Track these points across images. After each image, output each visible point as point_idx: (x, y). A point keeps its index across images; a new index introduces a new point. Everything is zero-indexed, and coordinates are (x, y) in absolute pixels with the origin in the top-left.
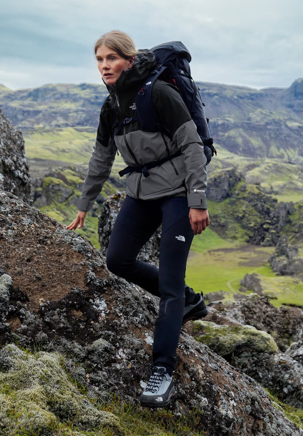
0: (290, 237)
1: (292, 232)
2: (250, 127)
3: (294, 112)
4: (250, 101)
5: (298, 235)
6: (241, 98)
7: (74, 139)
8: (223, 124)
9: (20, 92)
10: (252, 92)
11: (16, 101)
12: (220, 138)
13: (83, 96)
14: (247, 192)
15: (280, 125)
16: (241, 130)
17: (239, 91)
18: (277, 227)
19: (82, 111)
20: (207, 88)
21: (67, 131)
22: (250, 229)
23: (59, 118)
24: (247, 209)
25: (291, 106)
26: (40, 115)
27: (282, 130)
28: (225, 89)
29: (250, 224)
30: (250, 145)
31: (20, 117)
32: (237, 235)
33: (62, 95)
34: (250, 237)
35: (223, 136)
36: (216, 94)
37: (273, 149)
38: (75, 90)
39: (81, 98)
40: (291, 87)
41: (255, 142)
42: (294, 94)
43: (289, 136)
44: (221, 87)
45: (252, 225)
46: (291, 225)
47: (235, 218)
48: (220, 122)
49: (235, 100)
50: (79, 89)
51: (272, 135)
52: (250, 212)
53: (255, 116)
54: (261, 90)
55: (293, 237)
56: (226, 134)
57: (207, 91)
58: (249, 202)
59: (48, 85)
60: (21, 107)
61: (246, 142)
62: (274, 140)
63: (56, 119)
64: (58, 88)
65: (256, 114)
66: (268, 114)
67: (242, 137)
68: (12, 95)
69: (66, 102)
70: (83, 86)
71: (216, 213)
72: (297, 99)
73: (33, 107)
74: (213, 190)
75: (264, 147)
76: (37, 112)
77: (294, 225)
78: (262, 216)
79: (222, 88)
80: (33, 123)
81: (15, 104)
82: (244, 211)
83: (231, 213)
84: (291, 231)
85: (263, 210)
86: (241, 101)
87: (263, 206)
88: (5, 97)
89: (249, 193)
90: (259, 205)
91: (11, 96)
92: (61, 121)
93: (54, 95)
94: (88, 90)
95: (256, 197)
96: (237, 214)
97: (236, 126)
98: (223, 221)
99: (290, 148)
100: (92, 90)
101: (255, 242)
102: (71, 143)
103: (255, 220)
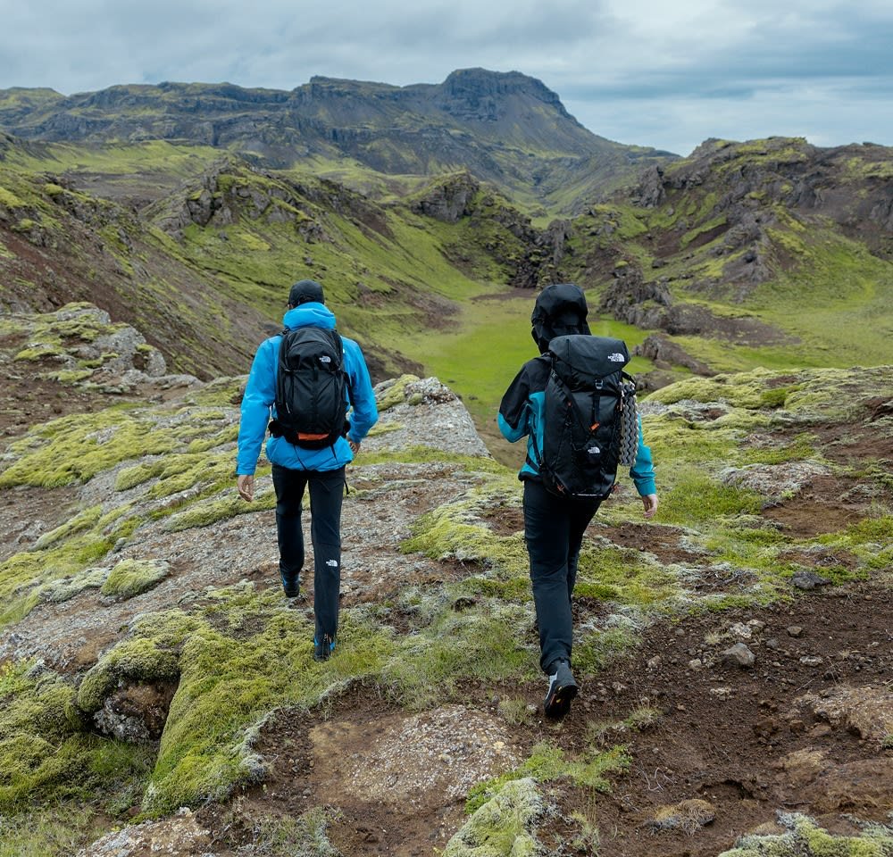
0: (576, 274)
1: (577, 266)
2: (399, 137)
3: (452, 116)
4: (394, 102)
5: (590, 270)
6: (381, 98)
7: (168, 155)
8: (363, 134)
9: (78, 96)
10: (394, 90)
11: (75, 109)
12: (359, 152)
13: (166, 100)
14: (497, 207)
15: (440, 132)
16: (387, 140)
17: (378, 89)
18: (552, 259)
19: (170, 118)
20: (334, 85)
21: (156, 145)
22: (509, 263)
23: (139, 129)
24: (501, 233)
25: (447, 108)
26: (112, 126)
27: (442, 138)
28: (359, 87)
29: (509, 255)
30: (401, 160)
31: (83, 130)
32: (490, 274)
33: (138, 100)
34: (511, 276)
35: (365, 149)
36: (349, 94)
37: (432, 164)
38: (154, 92)
39: (164, 102)
40: (447, 80)
41: (408, 156)
42: (450, 92)
43: (451, 147)
44: (353, 85)
45: (512, 257)
46: (572, 255)
47: (483, 248)
48: (359, 131)
49: (375, 100)
50: (160, 90)
51: (430, 147)
52: (506, 237)
53: (401, 122)
54: (405, 87)
55: (580, 275)
56: (368, 147)
57: (336, 89)
58: (501, 222)
59: (117, 87)
60: (83, 117)
61: (396, 157)
62: (432, 153)
63: (135, 131)
64: (129, 90)
65: (403, 120)
66: (419, 119)
67: (390, 149)
68: (68, 102)
69: (145, 109)
70: (165, 87)
71: (453, 241)
72: (454, 98)
73: (100, 117)
74: (443, 205)
75: (420, 162)
76: (106, 123)
77: (578, 255)
78: (525, 244)
79: (355, 84)
80: (105, 137)
81: (75, 113)
82: (497, 236)
83: (476, 239)
84: (574, 264)
85: (525, 234)
86: (381, 102)
87: (524, 228)
88: (57, 104)
89: (499, 208)
90: (519, 227)
91: (66, 103)
92: (143, 133)
93: (127, 99)
94: (172, 92)
95: (509, 214)
96: (486, 241)
97: (379, 136)
98: (465, 252)
99: (454, 163)
100: (178, 92)
101: (522, 284)
102: (166, 159)
103: (516, 250)
